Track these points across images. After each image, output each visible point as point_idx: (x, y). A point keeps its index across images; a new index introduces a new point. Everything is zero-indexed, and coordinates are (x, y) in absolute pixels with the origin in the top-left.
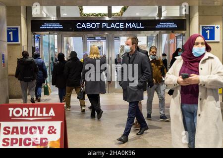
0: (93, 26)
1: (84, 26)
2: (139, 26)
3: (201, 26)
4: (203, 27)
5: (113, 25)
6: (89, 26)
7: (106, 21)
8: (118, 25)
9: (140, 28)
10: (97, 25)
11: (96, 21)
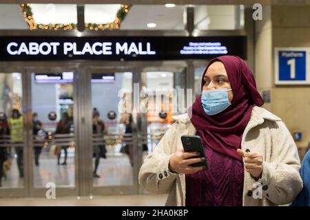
0: (45, 48)
1: (23, 48)
2: (144, 49)
3: (277, 50)
4: (280, 53)
5: (87, 48)
6: (35, 49)
7: (72, 39)
8: (98, 48)
9: (147, 55)
10: (52, 47)
11: (50, 39)
